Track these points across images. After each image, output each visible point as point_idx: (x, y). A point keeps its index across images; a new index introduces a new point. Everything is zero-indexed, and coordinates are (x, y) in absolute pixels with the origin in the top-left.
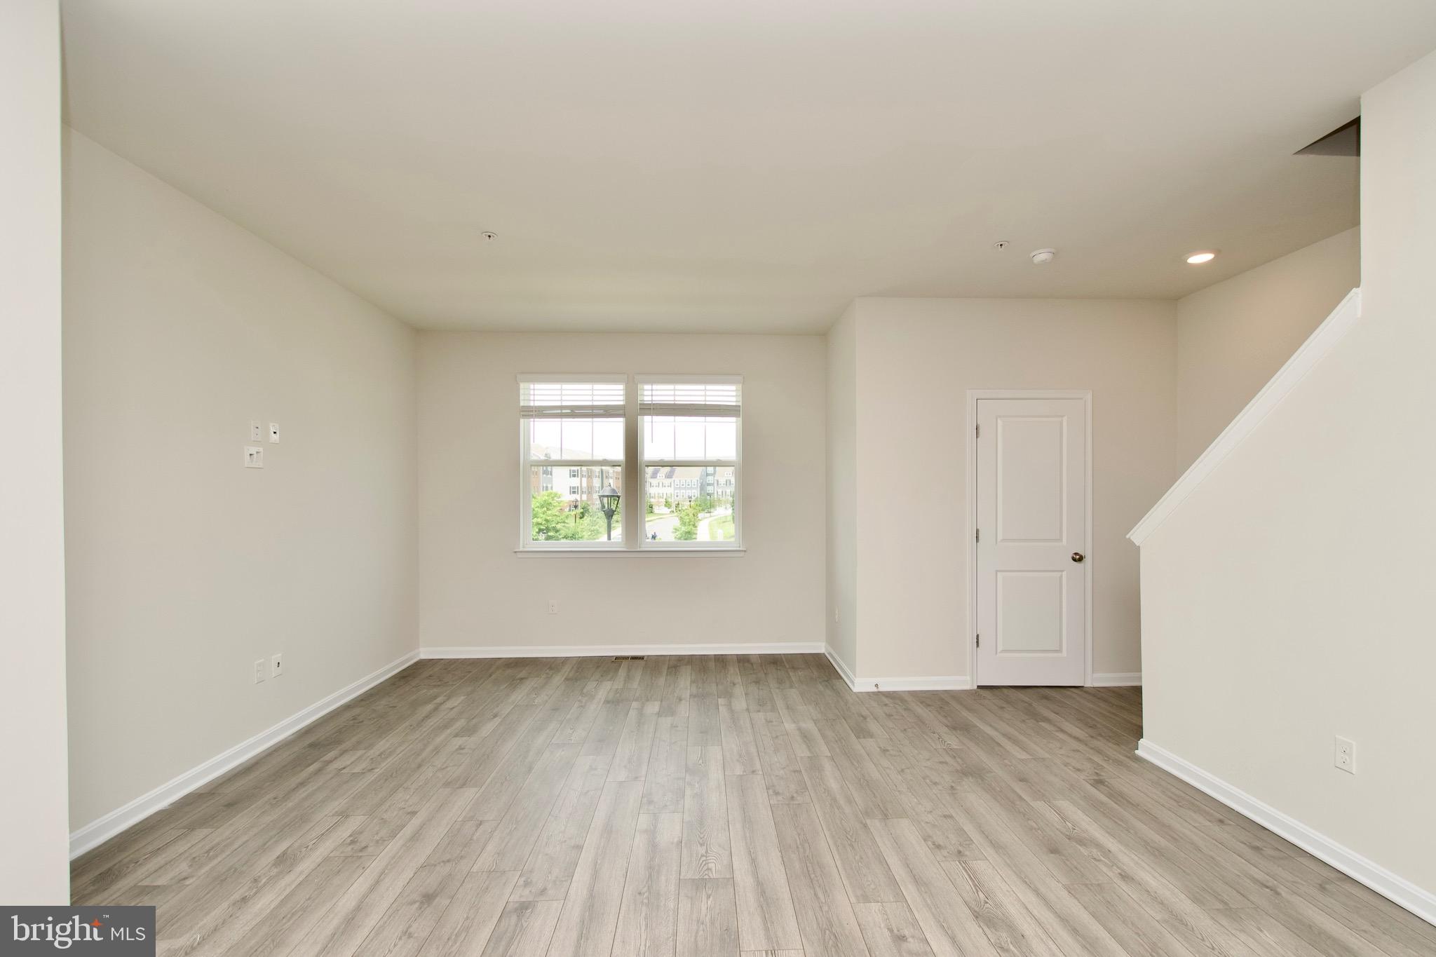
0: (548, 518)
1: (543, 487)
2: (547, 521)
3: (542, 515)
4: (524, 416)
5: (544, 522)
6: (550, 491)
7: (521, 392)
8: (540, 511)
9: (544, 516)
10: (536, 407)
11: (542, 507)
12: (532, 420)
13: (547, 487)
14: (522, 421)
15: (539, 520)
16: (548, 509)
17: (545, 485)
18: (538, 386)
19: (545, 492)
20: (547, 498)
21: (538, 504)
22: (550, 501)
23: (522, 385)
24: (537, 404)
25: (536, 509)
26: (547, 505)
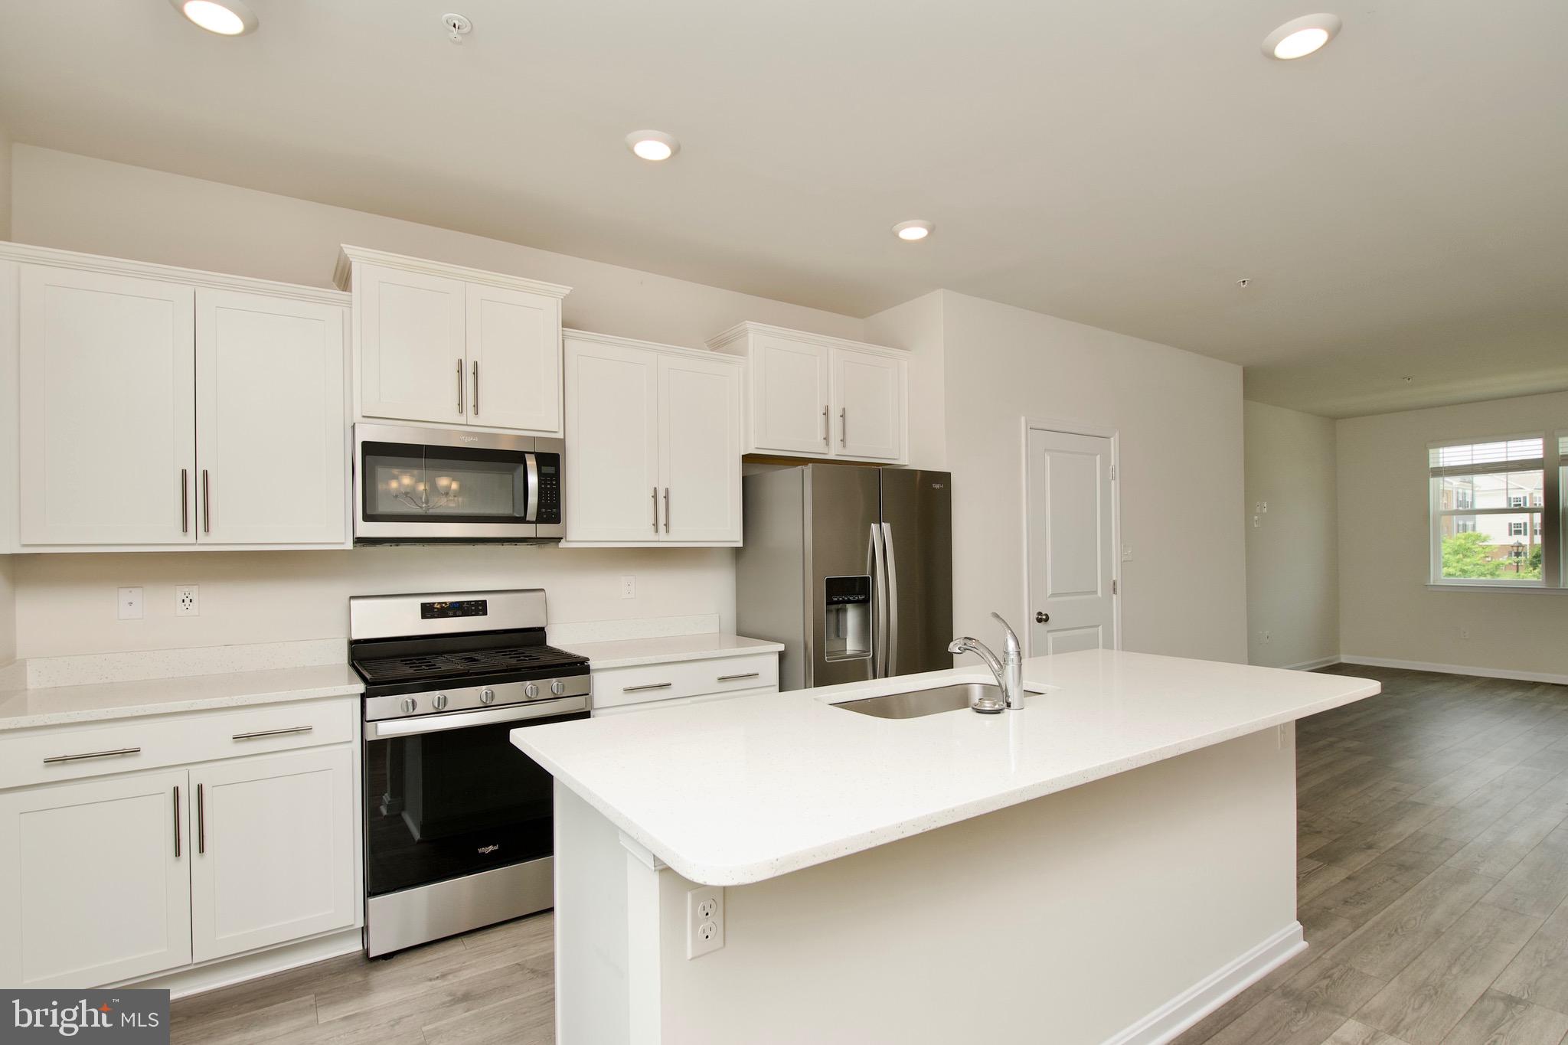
0: (1465, 568)
1: (1458, 525)
2: (1464, 571)
3: (1455, 564)
4: (1433, 476)
5: (1458, 573)
6: (1470, 532)
7: (1431, 456)
8: (1452, 558)
9: (1460, 565)
10: (1445, 468)
11: (1456, 552)
12: (1441, 479)
13: (1465, 526)
14: (1432, 480)
15: (1451, 570)
16: (1465, 556)
17: (1461, 523)
18: (1446, 450)
19: (1461, 535)
20: (1463, 542)
21: (1449, 550)
22: (1469, 545)
23: (1431, 451)
24: (1446, 464)
25: (1447, 556)
26: (1463, 551)
